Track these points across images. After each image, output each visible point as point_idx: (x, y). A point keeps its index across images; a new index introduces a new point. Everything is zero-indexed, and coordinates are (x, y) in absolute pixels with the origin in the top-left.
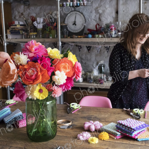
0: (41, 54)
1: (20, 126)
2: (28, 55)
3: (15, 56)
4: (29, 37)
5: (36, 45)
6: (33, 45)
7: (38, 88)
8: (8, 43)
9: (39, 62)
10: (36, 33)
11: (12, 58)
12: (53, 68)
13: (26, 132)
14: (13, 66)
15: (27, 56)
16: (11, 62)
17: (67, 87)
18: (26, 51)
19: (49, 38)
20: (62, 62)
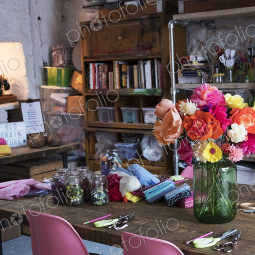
0: (215, 102)
1: (186, 206)
2: (199, 103)
3: (180, 104)
4: (211, 80)
5: (209, 90)
6: (205, 90)
7: (209, 147)
8: (178, 91)
9: (211, 111)
10: (223, 74)
11: (177, 107)
12: (229, 121)
13: (193, 213)
14: (176, 117)
15: (197, 104)
16: (174, 111)
17: (251, 149)
18: (196, 98)
19: (244, 82)
20: (243, 113)
